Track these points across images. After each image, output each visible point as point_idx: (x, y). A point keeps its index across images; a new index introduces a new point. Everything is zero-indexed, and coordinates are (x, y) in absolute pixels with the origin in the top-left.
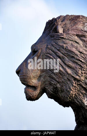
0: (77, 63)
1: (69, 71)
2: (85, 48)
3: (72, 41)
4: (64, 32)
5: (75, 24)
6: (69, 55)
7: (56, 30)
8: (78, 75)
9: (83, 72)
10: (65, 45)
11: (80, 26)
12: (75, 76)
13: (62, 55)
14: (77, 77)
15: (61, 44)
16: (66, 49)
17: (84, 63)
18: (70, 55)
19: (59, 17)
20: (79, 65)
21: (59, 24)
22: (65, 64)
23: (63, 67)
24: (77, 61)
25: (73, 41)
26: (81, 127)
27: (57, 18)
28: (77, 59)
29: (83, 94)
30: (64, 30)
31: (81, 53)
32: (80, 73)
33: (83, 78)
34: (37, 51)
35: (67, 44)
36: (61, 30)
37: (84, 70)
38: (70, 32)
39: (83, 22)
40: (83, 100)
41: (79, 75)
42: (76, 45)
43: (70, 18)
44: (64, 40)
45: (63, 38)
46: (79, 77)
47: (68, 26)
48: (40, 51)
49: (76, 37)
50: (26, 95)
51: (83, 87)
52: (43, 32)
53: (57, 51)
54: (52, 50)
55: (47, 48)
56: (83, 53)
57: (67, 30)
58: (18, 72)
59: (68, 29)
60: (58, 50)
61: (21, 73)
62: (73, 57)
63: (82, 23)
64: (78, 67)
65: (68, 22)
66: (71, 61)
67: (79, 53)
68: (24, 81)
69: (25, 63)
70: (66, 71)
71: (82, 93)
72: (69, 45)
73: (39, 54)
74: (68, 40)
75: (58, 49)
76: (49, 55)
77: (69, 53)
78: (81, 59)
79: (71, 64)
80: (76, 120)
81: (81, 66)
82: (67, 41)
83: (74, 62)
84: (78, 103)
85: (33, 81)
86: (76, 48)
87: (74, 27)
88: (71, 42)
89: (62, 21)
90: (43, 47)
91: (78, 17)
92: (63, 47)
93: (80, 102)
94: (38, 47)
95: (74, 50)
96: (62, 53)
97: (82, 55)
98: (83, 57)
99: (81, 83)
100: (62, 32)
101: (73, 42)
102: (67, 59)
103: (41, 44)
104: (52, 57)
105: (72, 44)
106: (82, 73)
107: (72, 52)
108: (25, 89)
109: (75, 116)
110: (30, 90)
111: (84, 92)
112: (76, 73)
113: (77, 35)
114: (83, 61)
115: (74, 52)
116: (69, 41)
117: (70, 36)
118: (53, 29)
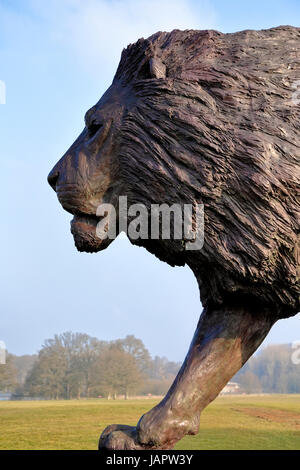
0: (202, 155)
1: (183, 175)
2: (222, 116)
3: (189, 97)
4: (167, 76)
5: (197, 52)
6: (181, 134)
7: (147, 71)
8: (206, 185)
9: (219, 176)
10: (171, 110)
11: (209, 59)
12: (197, 186)
13: (164, 134)
14: (204, 190)
15: (161, 107)
16: (175, 120)
17: (220, 153)
18: (185, 133)
19: (155, 37)
20: (207, 158)
21: (156, 53)
22: (173, 158)
23: (166, 165)
24: (202, 149)
25: (192, 98)
26: (215, 316)
27: (150, 38)
28: (201, 144)
29: (218, 233)
30: (167, 69)
31: (212, 127)
32: (211, 179)
33: (217, 192)
34: (100, 126)
35: (175, 105)
36: (160, 72)
37: (220, 172)
38: (183, 75)
39: (216, 48)
40: (220, 247)
41: (208, 184)
42: (198, 107)
43: (183, 38)
44: (168, 96)
45: (166, 91)
46: (209, 189)
47: (179, 59)
48: (108, 125)
49: (199, 88)
50: (75, 237)
51: (218, 215)
52: (115, 77)
53: (152, 125)
54: (137, 123)
55: (125, 117)
56: (216, 129)
57: (175, 69)
58: (53, 180)
59: (179, 68)
60: (154, 122)
61: (61, 181)
62: (191, 139)
63: (213, 49)
64: (205, 164)
65: (177, 48)
66: (188, 148)
67: (208, 130)
68: (69, 202)
69: (70, 158)
70: (176, 176)
71: (215, 230)
72: (181, 108)
73: (105, 134)
74: (179, 95)
75: (154, 119)
76: (131, 136)
77: (181, 130)
78: (212, 145)
79: (186, 156)
80: (203, 298)
81: (211, 161)
82: (176, 97)
83: (195, 152)
84: (207, 255)
85: (92, 202)
86: (200, 116)
87: (194, 62)
88: (186, 101)
89: (162, 48)
90: (115, 116)
91: (204, 34)
92: (165, 114)
93: (212, 252)
94: (104, 114)
95: (194, 120)
96: (165, 131)
97: (216, 134)
98: (217, 139)
99: (213, 204)
100: (164, 76)
101: (190, 101)
102: (177, 144)
103: (110, 109)
104: (138, 140)
105: (188, 106)
106: (214, 179)
107: (190, 125)
108: (72, 222)
109: (200, 288)
110: (85, 225)
111: (221, 227)
112: (199, 180)
113: (203, 83)
114: (217, 148)
115: (194, 127)
116: (180, 98)
117: (184, 86)
118: (139, 68)
